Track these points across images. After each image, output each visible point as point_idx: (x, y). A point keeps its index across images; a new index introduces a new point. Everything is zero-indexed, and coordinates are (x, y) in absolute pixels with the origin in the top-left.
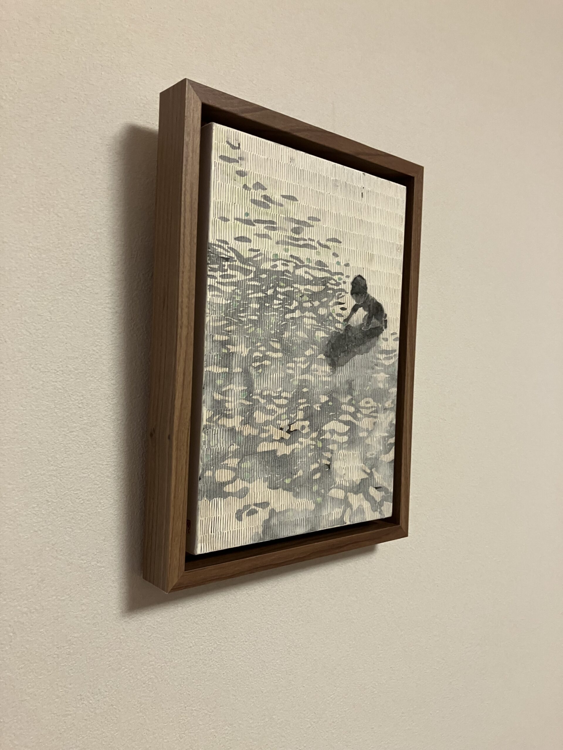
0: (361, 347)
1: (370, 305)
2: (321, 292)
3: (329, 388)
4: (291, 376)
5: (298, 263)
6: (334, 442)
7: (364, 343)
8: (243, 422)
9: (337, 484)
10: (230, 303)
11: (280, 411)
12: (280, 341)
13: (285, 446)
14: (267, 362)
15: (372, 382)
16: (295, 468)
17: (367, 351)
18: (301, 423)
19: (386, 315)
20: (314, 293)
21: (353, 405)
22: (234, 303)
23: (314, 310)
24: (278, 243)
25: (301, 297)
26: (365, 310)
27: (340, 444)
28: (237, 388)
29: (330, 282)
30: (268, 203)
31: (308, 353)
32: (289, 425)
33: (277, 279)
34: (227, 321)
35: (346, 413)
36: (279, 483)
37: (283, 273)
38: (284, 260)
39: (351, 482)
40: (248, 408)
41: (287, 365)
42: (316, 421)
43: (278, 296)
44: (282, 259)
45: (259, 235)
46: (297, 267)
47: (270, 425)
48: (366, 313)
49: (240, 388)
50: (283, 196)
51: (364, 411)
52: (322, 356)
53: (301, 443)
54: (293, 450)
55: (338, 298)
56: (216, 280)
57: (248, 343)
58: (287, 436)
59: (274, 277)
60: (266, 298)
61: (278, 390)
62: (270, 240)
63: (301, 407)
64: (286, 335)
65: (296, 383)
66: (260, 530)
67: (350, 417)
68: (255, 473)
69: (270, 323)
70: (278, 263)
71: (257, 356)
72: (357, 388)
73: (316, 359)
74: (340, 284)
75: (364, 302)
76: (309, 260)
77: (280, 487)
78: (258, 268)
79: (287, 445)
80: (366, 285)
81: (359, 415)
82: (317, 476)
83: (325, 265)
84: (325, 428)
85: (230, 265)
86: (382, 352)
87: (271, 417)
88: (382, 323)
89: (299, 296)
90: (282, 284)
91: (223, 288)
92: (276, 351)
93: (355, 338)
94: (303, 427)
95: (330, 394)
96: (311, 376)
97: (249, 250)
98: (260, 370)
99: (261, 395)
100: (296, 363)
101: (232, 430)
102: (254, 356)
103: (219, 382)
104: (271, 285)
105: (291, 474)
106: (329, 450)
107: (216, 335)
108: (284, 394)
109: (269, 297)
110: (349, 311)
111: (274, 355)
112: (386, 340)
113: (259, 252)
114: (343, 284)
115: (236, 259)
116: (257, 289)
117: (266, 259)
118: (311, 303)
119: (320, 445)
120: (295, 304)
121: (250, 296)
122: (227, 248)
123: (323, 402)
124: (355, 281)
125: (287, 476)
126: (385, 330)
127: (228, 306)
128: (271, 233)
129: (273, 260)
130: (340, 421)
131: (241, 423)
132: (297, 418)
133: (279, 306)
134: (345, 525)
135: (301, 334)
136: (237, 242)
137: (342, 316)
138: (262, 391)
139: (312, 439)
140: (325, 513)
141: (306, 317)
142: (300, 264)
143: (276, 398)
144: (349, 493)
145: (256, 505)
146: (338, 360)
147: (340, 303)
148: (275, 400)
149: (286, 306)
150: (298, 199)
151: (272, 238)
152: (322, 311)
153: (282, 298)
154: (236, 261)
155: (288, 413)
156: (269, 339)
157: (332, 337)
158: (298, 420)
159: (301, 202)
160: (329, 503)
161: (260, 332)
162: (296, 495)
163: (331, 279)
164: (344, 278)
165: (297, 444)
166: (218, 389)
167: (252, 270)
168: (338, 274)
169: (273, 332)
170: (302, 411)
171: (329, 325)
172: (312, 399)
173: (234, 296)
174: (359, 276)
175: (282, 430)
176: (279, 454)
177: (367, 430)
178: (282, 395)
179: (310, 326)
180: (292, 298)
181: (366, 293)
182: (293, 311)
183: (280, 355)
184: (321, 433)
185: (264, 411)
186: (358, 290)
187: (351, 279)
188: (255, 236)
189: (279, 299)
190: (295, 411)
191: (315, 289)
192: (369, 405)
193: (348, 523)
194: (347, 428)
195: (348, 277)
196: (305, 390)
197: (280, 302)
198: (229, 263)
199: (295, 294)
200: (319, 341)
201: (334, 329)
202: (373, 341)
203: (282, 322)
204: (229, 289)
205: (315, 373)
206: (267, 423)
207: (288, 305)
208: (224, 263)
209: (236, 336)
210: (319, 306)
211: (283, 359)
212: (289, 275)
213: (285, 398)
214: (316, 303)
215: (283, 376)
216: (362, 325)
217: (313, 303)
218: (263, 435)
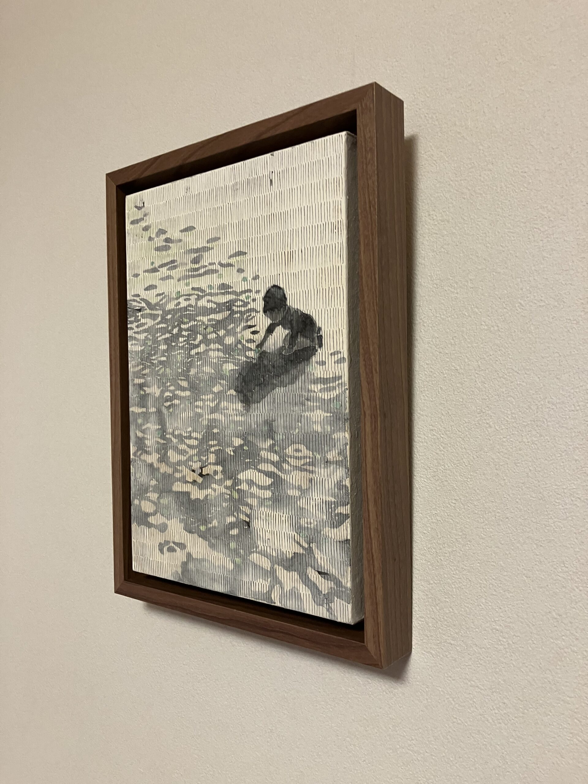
0: (282, 376)
1: (291, 320)
2: (227, 318)
3: (243, 429)
4: (200, 415)
5: (200, 293)
6: (253, 496)
7: (287, 371)
8: (160, 460)
9: (260, 549)
10: (144, 348)
11: (191, 452)
12: (187, 378)
13: (198, 490)
14: (176, 402)
15: (303, 423)
16: (210, 516)
17: (293, 381)
18: (214, 468)
19: (320, 329)
20: (218, 322)
21: (276, 452)
22: (147, 348)
23: (220, 340)
24: (179, 280)
25: (205, 329)
26: (285, 328)
27: (260, 500)
28: (153, 427)
29: (236, 304)
30: (169, 244)
31: (215, 390)
32: (201, 468)
33: (181, 317)
34: (142, 365)
35: (267, 461)
36: (194, 528)
37: (185, 308)
38: (186, 295)
39: (279, 552)
40: (163, 446)
41: (195, 403)
42: (230, 467)
43: (182, 333)
44: (184, 295)
45: (162, 279)
46: (199, 298)
47: (183, 466)
48: (287, 332)
49: (155, 426)
50: (182, 231)
51: (292, 461)
52: (233, 392)
53: (215, 490)
54: (207, 496)
55: (247, 321)
56: (133, 331)
57: (160, 384)
58: (200, 480)
59: (178, 315)
60: (172, 338)
61: (188, 430)
62: (172, 280)
63: (213, 449)
64: (193, 372)
65: (205, 423)
66: (180, 570)
67: (273, 467)
68: (172, 511)
69: (177, 362)
70: (181, 300)
71: (168, 396)
72: (281, 430)
73: (225, 395)
74: (248, 303)
75: (284, 318)
76: (210, 287)
77: (195, 533)
78: (164, 311)
79: (199, 489)
80: (285, 295)
81: (286, 466)
82: (235, 532)
83: (229, 287)
84: (241, 476)
85: (142, 314)
86: (317, 381)
87: (183, 457)
88: (313, 340)
89: (203, 329)
90: (186, 320)
91: (137, 336)
92: (183, 389)
93: (274, 367)
94: (216, 472)
95: (244, 436)
96: (220, 415)
97: (156, 296)
98: (171, 410)
99: (173, 434)
100: (204, 401)
101: (151, 465)
102: (165, 396)
103: (140, 421)
104: (176, 323)
105: (205, 522)
106: (247, 505)
107: (136, 379)
108: (194, 435)
109: (174, 336)
110: (262, 334)
111: (183, 394)
112: (323, 363)
113: (164, 295)
114: (252, 303)
115: (146, 307)
116: (164, 331)
117: (170, 300)
118: (215, 333)
119: (236, 495)
120: (200, 337)
121: (159, 339)
122: (139, 300)
123: (237, 445)
124: (268, 295)
125: (201, 523)
126: (319, 350)
127: (142, 351)
128: (173, 273)
129: (176, 298)
130: (260, 471)
131: (158, 460)
132: (209, 462)
133: (184, 343)
134: (274, 604)
135: (207, 369)
136: (146, 291)
137: (254, 341)
138: (174, 430)
139: (227, 487)
140: (245, 579)
141: (211, 350)
142: (202, 294)
143: (186, 437)
144: (277, 566)
145: (174, 543)
146: (252, 395)
147: (250, 327)
148: (185, 440)
149: (190, 342)
150: (196, 227)
151: (174, 277)
152: (229, 340)
153: (186, 335)
154: (146, 309)
155: (199, 454)
156: (177, 378)
157: (243, 368)
158: (210, 464)
159: (199, 228)
160: (251, 569)
161: (169, 372)
162: (212, 546)
163: (236, 300)
164: (253, 295)
165: (210, 490)
166: (139, 427)
167: (159, 314)
168: (245, 292)
169: (180, 371)
170: (214, 455)
171: (238, 355)
172: (224, 441)
173: (147, 342)
174: (274, 286)
175: (194, 472)
176: (193, 497)
177: (300, 488)
178: (192, 435)
179: (217, 359)
180: (196, 332)
181: (286, 305)
182: (197, 346)
183: (188, 393)
184: (237, 482)
185: (177, 450)
186: (273, 305)
187: (262, 294)
188: (160, 281)
189: (183, 336)
190: (206, 453)
191: (219, 317)
192: (300, 454)
193: (278, 604)
194: (269, 481)
195: (258, 292)
196: (215, 431)
197: (184, 339)
198: (141, 313)
199: (198, 328)
200: (228, 374)
201: (245, 359)
202: (300, 366)
203: (188, 359)
204: (142, 336)
205: (225, 411)
206: (179, 463)
207: (193, 340)
208: (138, 314)
209: (149, 378)
210: (225, 336)
211: (191, 397)
212: (192, 309)
213: (196, 439)
214: (222, 333)
215: (192, 415)
216: (282, 348)
217: (218, 333)
218: (178, 475)
